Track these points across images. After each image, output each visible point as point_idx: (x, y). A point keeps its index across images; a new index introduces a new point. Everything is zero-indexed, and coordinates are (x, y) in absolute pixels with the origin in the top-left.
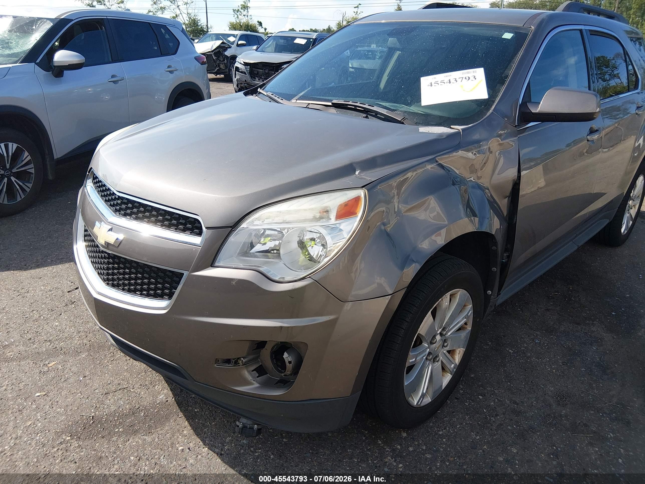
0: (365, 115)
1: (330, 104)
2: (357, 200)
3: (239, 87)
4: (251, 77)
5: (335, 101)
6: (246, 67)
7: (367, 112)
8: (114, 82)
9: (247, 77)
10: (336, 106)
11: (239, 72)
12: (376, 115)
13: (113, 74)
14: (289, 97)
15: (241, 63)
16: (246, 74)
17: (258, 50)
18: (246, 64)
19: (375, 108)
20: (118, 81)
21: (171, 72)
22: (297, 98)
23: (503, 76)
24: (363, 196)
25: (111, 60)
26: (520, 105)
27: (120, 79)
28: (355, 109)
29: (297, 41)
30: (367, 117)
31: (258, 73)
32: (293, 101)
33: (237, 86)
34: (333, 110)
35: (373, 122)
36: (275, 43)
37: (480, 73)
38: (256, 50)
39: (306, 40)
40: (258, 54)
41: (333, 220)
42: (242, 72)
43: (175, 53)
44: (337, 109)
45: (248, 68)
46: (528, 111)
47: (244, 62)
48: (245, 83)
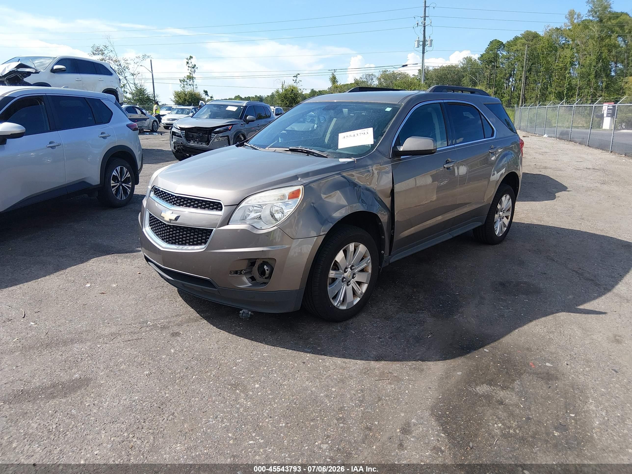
0: (307, 154)
1: (288, 149)
2: (298, 191)
3: (176, 149)
4: (187, 140)
5: (291, 148)
6: (182, 131)
7: (308, 153)
8: (52, 147)
9: (184, 140)
10: (291, 150)
11: (176, 136)
12: (313, 154)
13: (51, 141)
14: (264, 147)
15: (177, 128)
16: (182, 138)
17: (194, 116)
18: (182, 129)
19: (313, 151)
20: (55, 146)
21: (105, 138)
22: (269, 147)
23: (383, 131)
24: (301, 189)
25: (49, 129)
26: (393, 148)
27: (58, 145)
28: (302, 151)
29: (229, 108)
30: (308, 155)
31: (193, 136)
32: (267, 149)
33: (175, 148)
34: (290, 152)
35: (311, 157)
36: (209, 110)
37: (370, 131)
38: (192, 117)
39: (237, 108)
40: (194, 120)
41: (287, 200)
42: (178, 136)
43: (109, 122)
44: (292, 152)
45: (184, 132)
46: (397, 150)
47: (180, 128)
48: (181, 146)
